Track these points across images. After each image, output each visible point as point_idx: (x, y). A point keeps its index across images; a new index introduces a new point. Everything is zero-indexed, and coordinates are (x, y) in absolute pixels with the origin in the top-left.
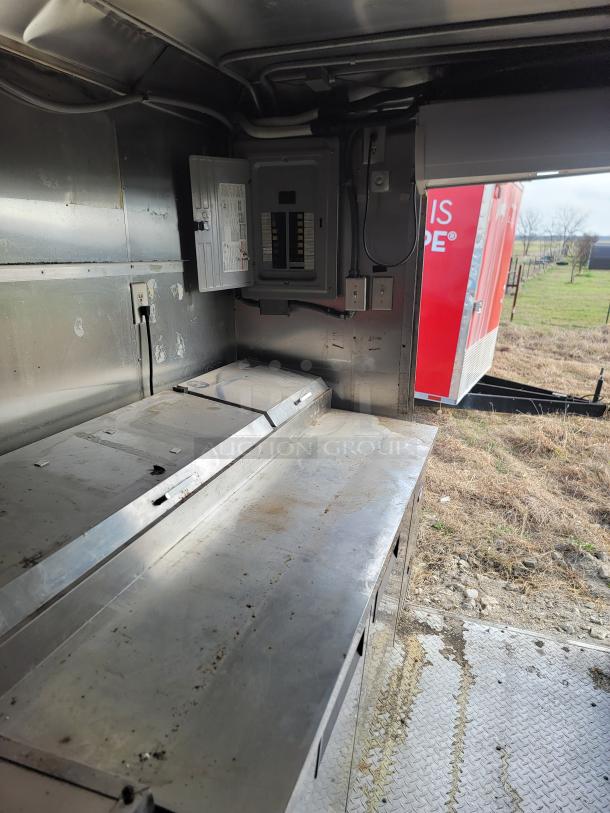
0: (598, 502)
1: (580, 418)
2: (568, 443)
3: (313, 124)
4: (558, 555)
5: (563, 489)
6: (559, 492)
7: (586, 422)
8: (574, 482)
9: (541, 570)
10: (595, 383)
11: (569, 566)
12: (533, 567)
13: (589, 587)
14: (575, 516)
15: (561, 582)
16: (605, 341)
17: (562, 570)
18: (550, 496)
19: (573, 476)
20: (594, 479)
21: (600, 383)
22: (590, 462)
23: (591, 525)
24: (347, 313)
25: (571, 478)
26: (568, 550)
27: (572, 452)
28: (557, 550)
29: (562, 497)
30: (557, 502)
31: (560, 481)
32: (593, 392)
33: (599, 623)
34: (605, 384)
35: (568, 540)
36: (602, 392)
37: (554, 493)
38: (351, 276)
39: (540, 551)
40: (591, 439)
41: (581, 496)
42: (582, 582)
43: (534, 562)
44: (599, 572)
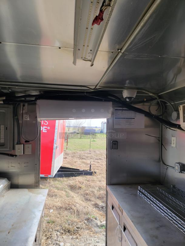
0: (94, 201)
1: (87, 176)
2: (85, 184)
3: (3, 100)
4: (86, 222)
5: (85, 199)
6: (84, 200)
7: (89, 177)
8: (87, 196)
9: (82, 229)
10: (89, 166)
11: (89, 225)
12: (79, 228)
13: (95, 230)
14: (89, 207)
15: (88, 231)
16: (90, 154)
17: (87, 227)
18: (82, 202)
19: (87, 194)
20: (92, 194)
21: (91, 166)
22: (91, 189)
23: (93, 209)
24: (16, 156)
25: (87, 195)
26: (88, 219)
27: (86, 187)
28: (86, 220)
29: (85, 201)
30: (84, 204)
31: (84, 197)
32: (89, 168)
33: (99, 242)
34: (92, 165)
35: (88, 216)
36: (91, 168)
37: (83, 201)
38: (17, 144)
39: (81, 222)
40: (90, 182)
41: (90, 200)
42: (93, 229)
43: (79, 226)
44: (97, 224)
